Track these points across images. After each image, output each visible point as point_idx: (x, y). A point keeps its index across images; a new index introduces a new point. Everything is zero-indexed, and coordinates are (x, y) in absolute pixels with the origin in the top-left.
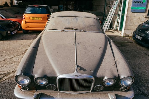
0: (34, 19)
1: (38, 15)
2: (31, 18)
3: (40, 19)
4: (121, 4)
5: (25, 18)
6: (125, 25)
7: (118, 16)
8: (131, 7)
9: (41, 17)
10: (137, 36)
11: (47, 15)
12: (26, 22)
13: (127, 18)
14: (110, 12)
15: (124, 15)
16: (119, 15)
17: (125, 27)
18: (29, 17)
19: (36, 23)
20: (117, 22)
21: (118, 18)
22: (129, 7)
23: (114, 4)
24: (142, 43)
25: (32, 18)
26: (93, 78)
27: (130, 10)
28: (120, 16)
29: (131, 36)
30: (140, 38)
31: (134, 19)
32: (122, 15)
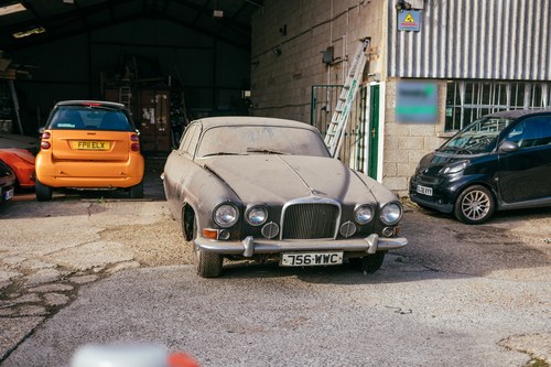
0: (85, 147)
1: (99, 135)
2: (75, 145)
3: (107, 146)
4: (365, 99)
5: (53, 145)
6: (384, 163)
7: (357, 137)
8: (394, 106)
9: (111, 141)
10: (420, 187)
11: (130, 134)
12: (54, 159)
13: (385, 140)
14: (331, 125)
15: (377, 133)
16: (362, 135)
17: (385, 169)
18: (68, 140)
19: (91, 161)
20: (359, 158)
21: (359, 145)
22: (389, 107)
23: (344, 101)
24: (436, 204)
25: (77, 143)
26: (339, 205)
27: (393, 114)
28: (367, 138)
29: (406, 198)
30: (429, 192)
31: (409, 144)
32: (371, 134)
